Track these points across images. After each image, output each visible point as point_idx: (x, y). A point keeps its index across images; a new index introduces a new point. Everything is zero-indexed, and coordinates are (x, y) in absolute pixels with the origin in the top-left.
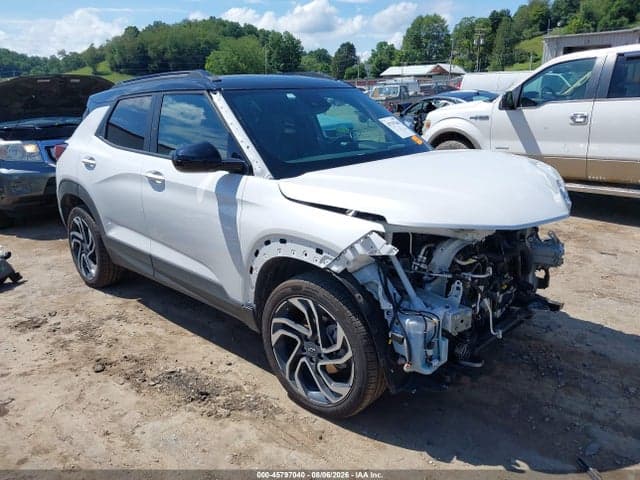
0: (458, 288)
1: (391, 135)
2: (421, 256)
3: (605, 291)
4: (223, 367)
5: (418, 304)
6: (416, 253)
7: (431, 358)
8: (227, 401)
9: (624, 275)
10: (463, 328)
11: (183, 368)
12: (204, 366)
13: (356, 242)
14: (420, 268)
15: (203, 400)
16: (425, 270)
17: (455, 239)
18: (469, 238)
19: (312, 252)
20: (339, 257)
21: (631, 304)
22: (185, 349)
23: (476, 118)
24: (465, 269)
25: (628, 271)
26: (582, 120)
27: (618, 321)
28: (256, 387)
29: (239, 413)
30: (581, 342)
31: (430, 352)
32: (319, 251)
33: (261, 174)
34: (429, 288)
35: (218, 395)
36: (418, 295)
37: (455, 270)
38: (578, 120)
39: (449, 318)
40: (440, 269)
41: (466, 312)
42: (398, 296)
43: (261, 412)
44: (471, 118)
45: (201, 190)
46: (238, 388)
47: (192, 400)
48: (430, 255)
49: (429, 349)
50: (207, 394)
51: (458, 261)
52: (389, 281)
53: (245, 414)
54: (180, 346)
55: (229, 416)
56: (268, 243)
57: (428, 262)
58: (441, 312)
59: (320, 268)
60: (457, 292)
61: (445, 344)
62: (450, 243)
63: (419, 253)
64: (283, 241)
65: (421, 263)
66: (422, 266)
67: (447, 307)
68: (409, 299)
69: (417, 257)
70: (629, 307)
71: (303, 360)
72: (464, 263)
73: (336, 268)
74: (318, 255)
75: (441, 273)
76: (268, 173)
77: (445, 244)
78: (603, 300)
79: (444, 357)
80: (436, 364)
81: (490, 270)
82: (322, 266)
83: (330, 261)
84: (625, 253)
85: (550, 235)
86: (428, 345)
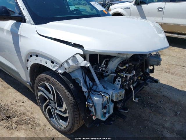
0: (119, 81)
1: (93, 8)
2: (103, 65)
3: (167, 70)
4: (21, 104)
5: (100, 87)
6: (101, 63)
7: (105, 113)
8: (17, 120)
9: (173, 64)
10: (120, 98)
11: (3, 104)
12: (12, 103)
13: (69, 59)
14: (102, 70)
15: (7, 120)
16: (104, 71)
17: (118, 57)
18: (125, 56)
19: (49, 62)
20: (61, 66)
21: (176, 76)
22: (7, 95)
23: (126, 8)
24: (122, 71)
25: (174, 63)
26: (161, 9)
27: (172, 83)
28: (32, 113)
29: (21, 126)
30: (159, 91)
31: (105, 111)
32: (52, 62)
33: (29, 22)
34: (106, 79)
35: (14, 117)
36: (101, 83)
37: (118, 71)
38: (160, 9)
39: (114, 95)
40: (111, 71)
41: (122, 92)
42: (91, 84)
43: (30, 126)
44: (124, 8)
45: (5, 30)
46: (24, 114)
47: (3, 120)
48: (107, 64)
49: (104, 109)
50: (9, 117)
51: (120, 67)
52: (87, 77)
53: (23, 127)
54: (5, 94)
55: (16, 128)
56: (31, 56)
57: (106, 67)
58: (110, 92)
59: (53, 70)
60: (118, 82)
61: (112, 106)
62: (116, 59)
63: (102, 63)
64: (37, 56)
65: (103, 67)
66: (103, 69)
67: (113, 90)
68: (96, 85)
69: (101, 65)
70: (175, 77)
71: (49, 107)
72: (122, 68)
73: (60, 71)
74: (52, 64)
75: (111, 73)
76: (32, 22)
77: (114, 59)
78: (166, 74)
79: (112, 111)
80: (107, 115)
81: (134, 72)
82: (54, 70)
83: (57, 68)
84: (173, 56)
85: (156, 53)
86: (104, 107)
